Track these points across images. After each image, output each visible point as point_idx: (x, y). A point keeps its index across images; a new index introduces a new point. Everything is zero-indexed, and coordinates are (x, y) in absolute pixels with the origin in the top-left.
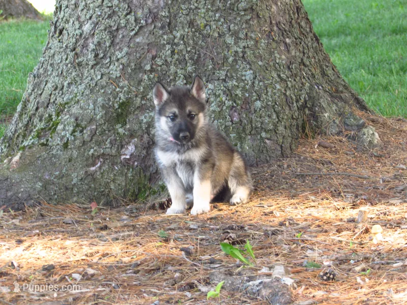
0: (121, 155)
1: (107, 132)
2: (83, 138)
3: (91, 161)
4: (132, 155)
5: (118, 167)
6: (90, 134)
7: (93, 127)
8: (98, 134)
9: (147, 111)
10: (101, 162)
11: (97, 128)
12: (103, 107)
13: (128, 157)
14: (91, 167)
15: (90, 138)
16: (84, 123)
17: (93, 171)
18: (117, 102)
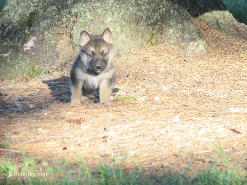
0: (24, 47)
1: (19, 31)
2: (3, 34)
3: (5, 49)
4: (31, 48)
5: (21, 55)
6: (7, 32)
7: (10, 28)
8: (12, 32)
9: (46, 19)
10: (11, 51)
11: (12, 28)
12: (20, 15)
13: (29, 49)
14: (4, 54)
15: (7, 35)
16: (5, 25)
17: (6, 56)
18: (28, 12)
